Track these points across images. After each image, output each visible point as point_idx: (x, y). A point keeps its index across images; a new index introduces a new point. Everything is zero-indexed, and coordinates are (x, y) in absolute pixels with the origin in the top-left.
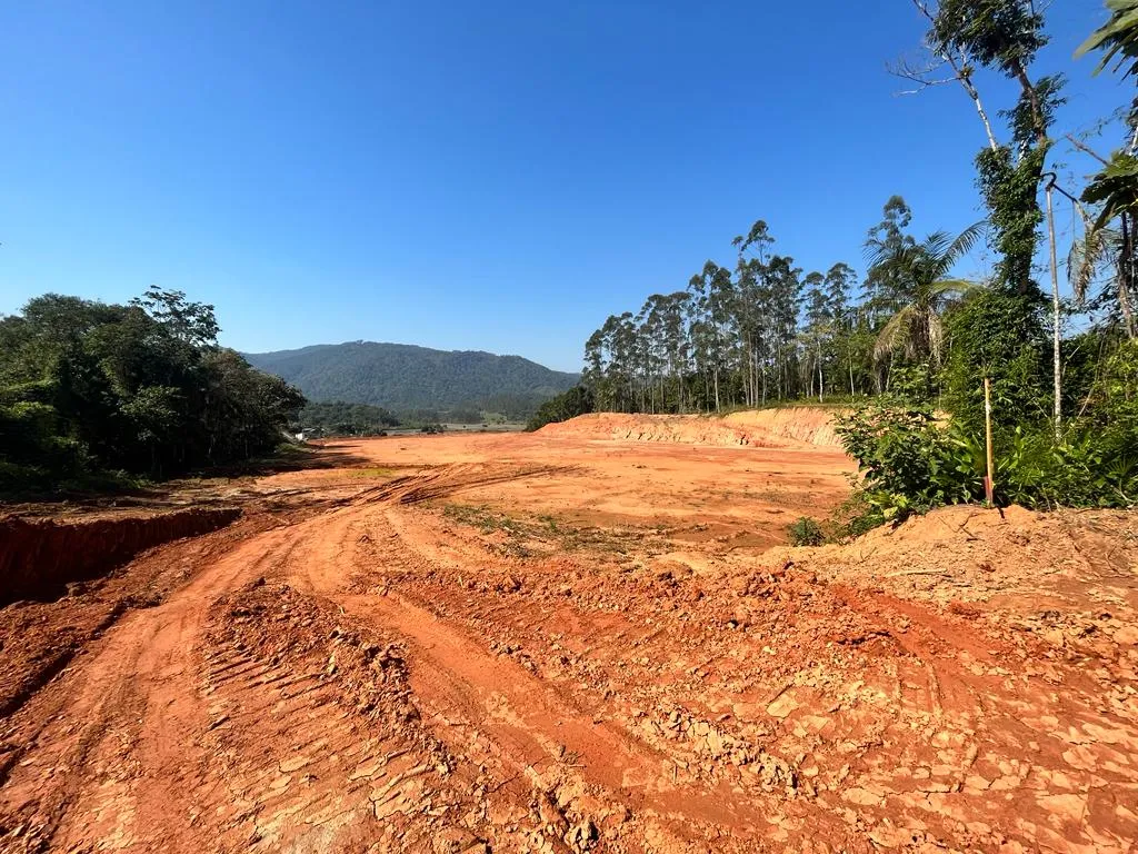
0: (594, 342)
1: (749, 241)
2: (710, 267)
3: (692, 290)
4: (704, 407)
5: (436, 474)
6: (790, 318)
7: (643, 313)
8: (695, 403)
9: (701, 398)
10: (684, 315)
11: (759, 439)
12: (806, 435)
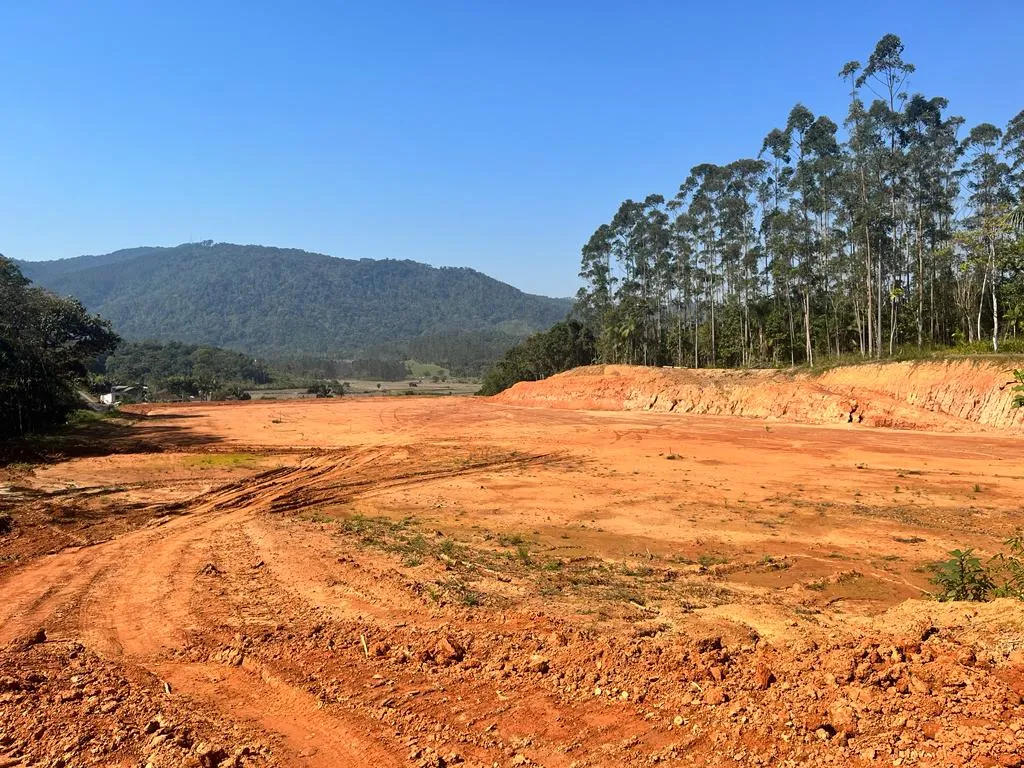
0: (598, 245)
1: (871, 70)
2: (800, 116)
3: (768, 156)
4: (785, 357)
5: (331, 464)
6: (941, 203)
7: (681, 196)
8: (770, 350)
9: (781, 341)
10: (752, 198)
11: (882, 414)
12: (967, 408)
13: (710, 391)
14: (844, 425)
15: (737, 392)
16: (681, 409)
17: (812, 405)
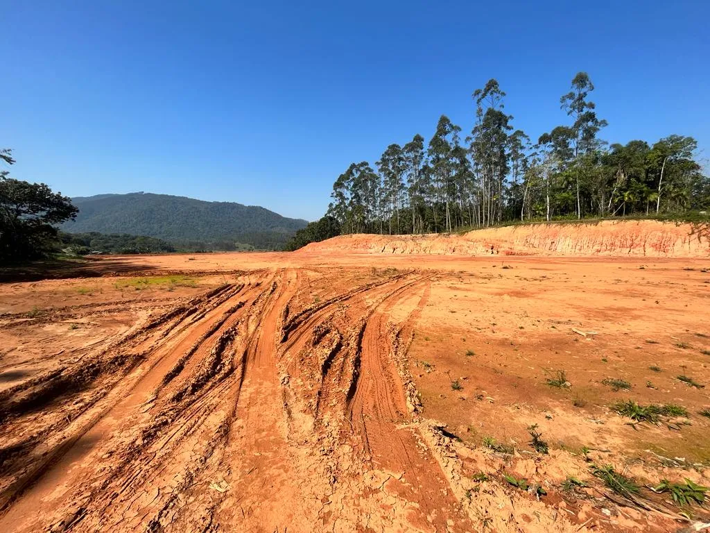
0: (338, 185)
1: (485, 94)
4: (433, 230)
8: (426, 227)
9: (431, 223)
11: (508, 249)
12: (548, 246)
13: (411, 244)
14: (489, 254)
15: (424, 243)
16: (398, 252)
17: (469, 247)
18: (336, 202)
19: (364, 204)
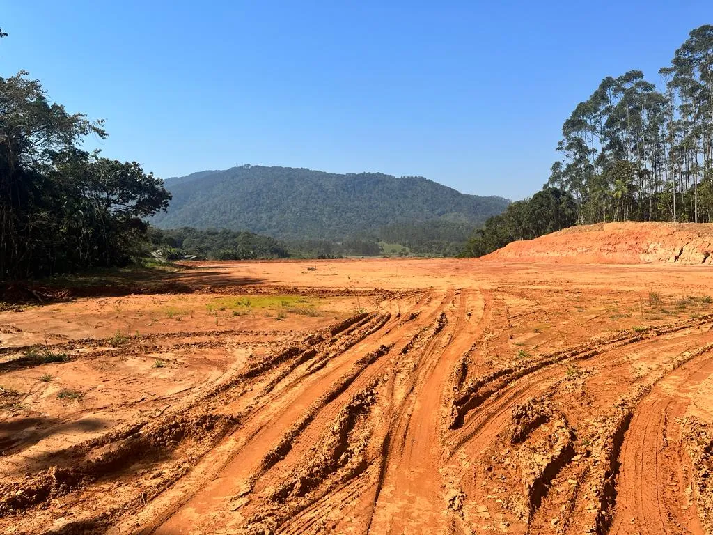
18: (567, 159)
19: (632, 158)
